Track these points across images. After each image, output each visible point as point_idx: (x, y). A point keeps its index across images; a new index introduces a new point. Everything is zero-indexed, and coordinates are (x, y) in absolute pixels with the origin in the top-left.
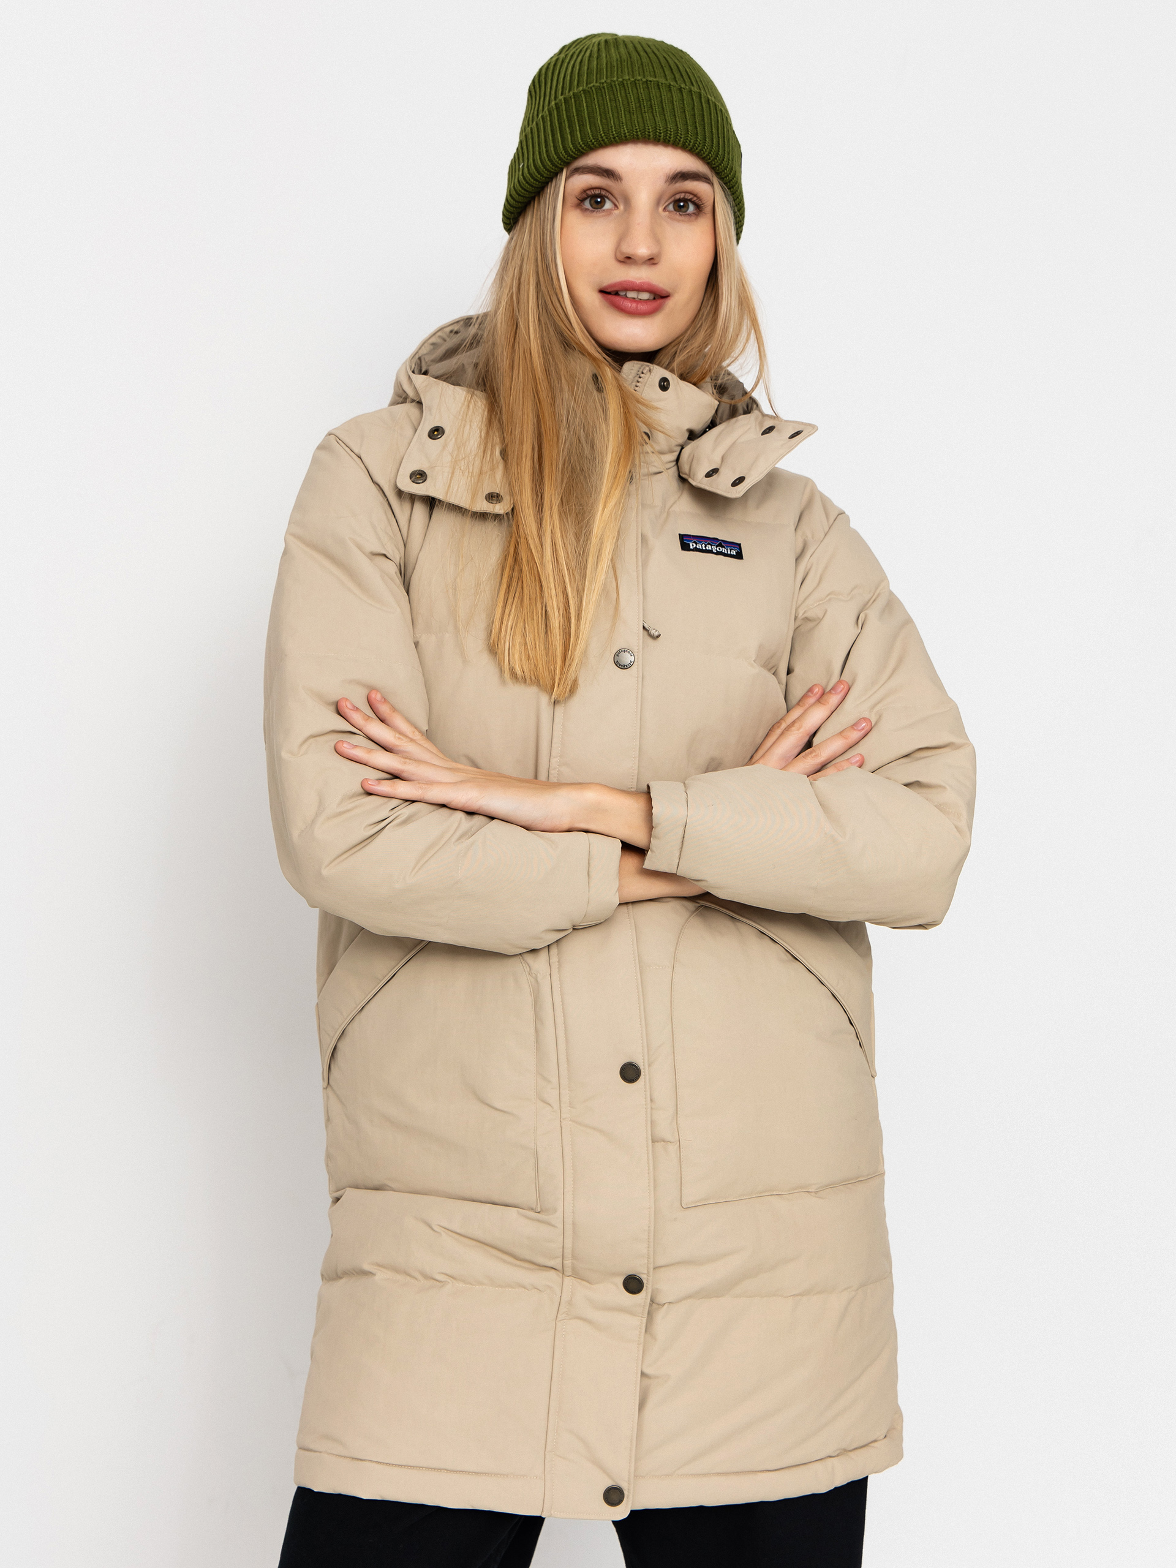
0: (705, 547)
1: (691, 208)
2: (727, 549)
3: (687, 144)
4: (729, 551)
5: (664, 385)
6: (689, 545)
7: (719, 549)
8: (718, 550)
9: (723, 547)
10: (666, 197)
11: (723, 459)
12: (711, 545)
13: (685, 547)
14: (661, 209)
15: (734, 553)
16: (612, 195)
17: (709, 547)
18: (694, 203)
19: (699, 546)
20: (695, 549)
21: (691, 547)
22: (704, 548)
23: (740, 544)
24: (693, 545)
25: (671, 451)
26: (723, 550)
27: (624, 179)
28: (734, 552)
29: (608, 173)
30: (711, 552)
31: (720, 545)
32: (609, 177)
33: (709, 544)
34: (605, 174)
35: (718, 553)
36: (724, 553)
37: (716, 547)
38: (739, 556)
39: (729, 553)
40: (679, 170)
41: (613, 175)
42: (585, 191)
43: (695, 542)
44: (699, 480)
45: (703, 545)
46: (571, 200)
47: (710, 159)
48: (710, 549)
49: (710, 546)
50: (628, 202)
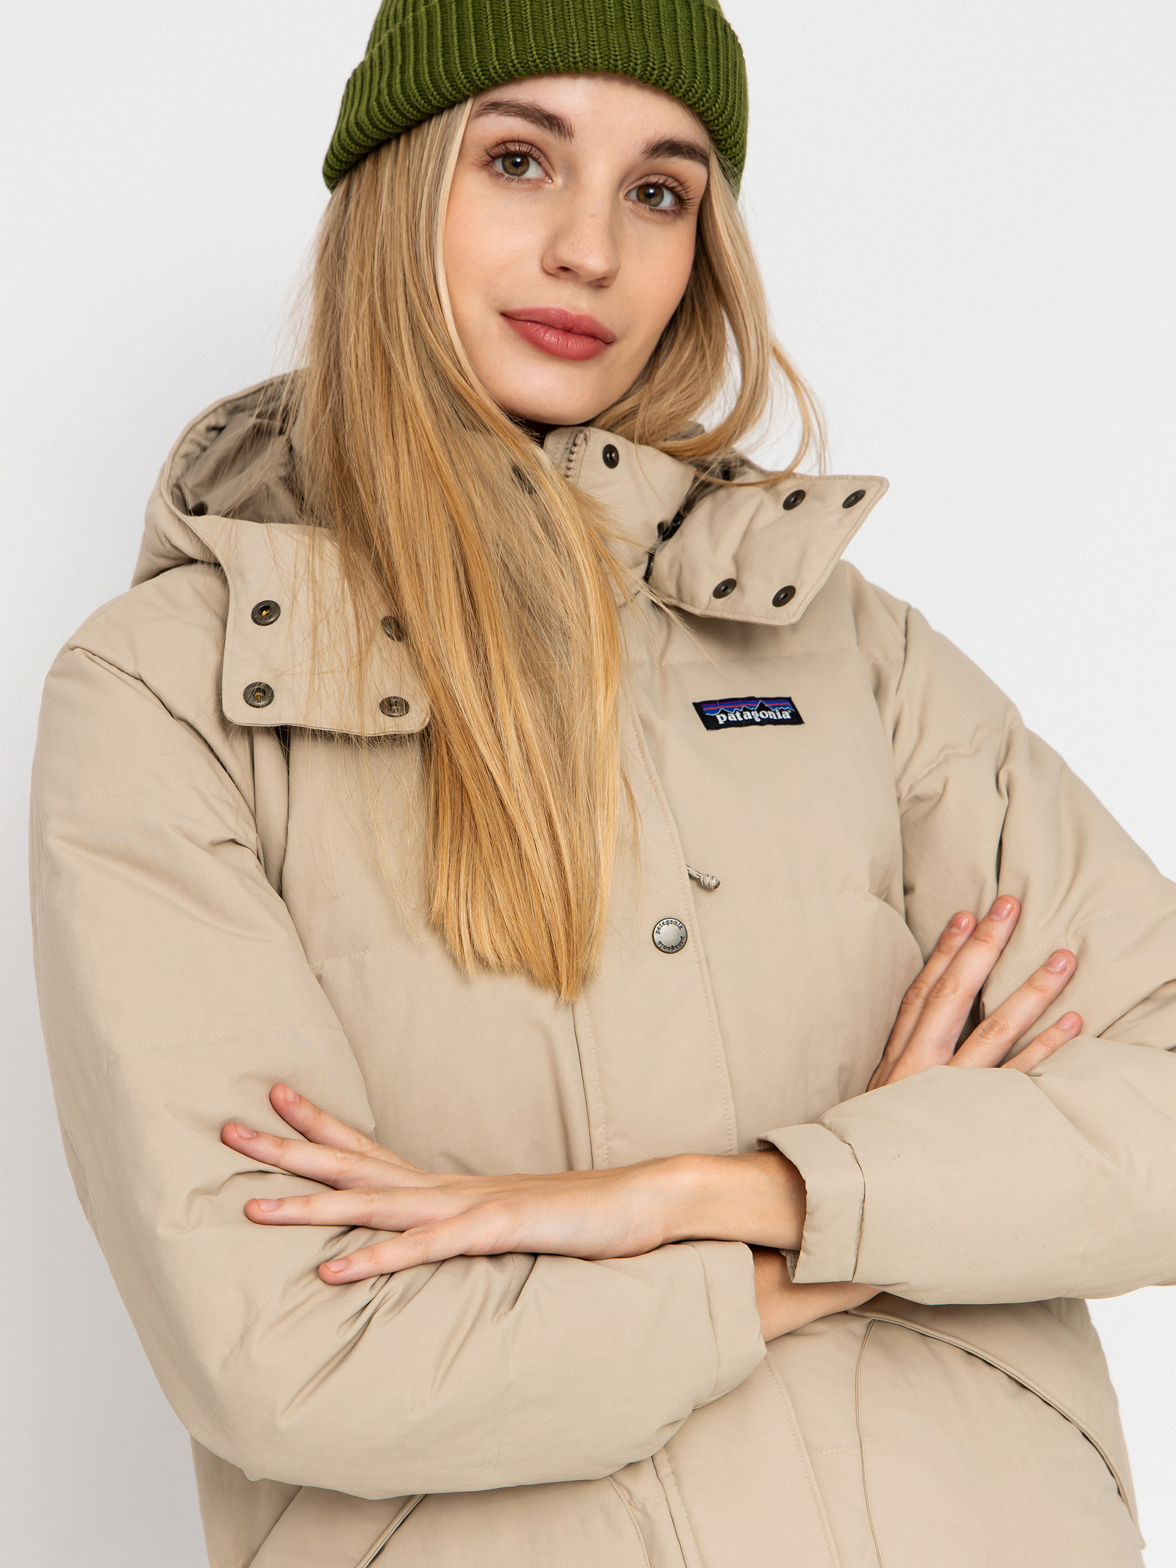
0: (742, 716)
1: (668, 200)
2: (775, 712)
4: (778, 714)
5: (611, 456)
6: (715, 718)
7: (764, 714)
8: (763, 717)
9: (768, 709)
10: (633, 177)
12: (750, 711)
13: (711, 724)
14: (622, 195)
15: (787, 715)
17: (748, 716)
18: (671, 190)
19: (732, 717)
20: (729, 724)
21: (721, 722)
22: (740, 719)
23: (791, 698)
24: (722, 718)
26: (770, 715)
27: (576, 135)
28: (786, 713)
29: (552, 122)
30: (752, 722)
31: (762, 708)
32: (551, 129)
33: (745, 710)
34: (546, 122)
35: (764, 722)
36: (773, 719)
37: (758, 712)
38: (796, 719)
39: (779, 718)
41: (559, 127)
43: (723, 712)
44: (704, 603)
45: (738, 714)
48: (751, 718)
49: (748, 713)
50: (572, 171)
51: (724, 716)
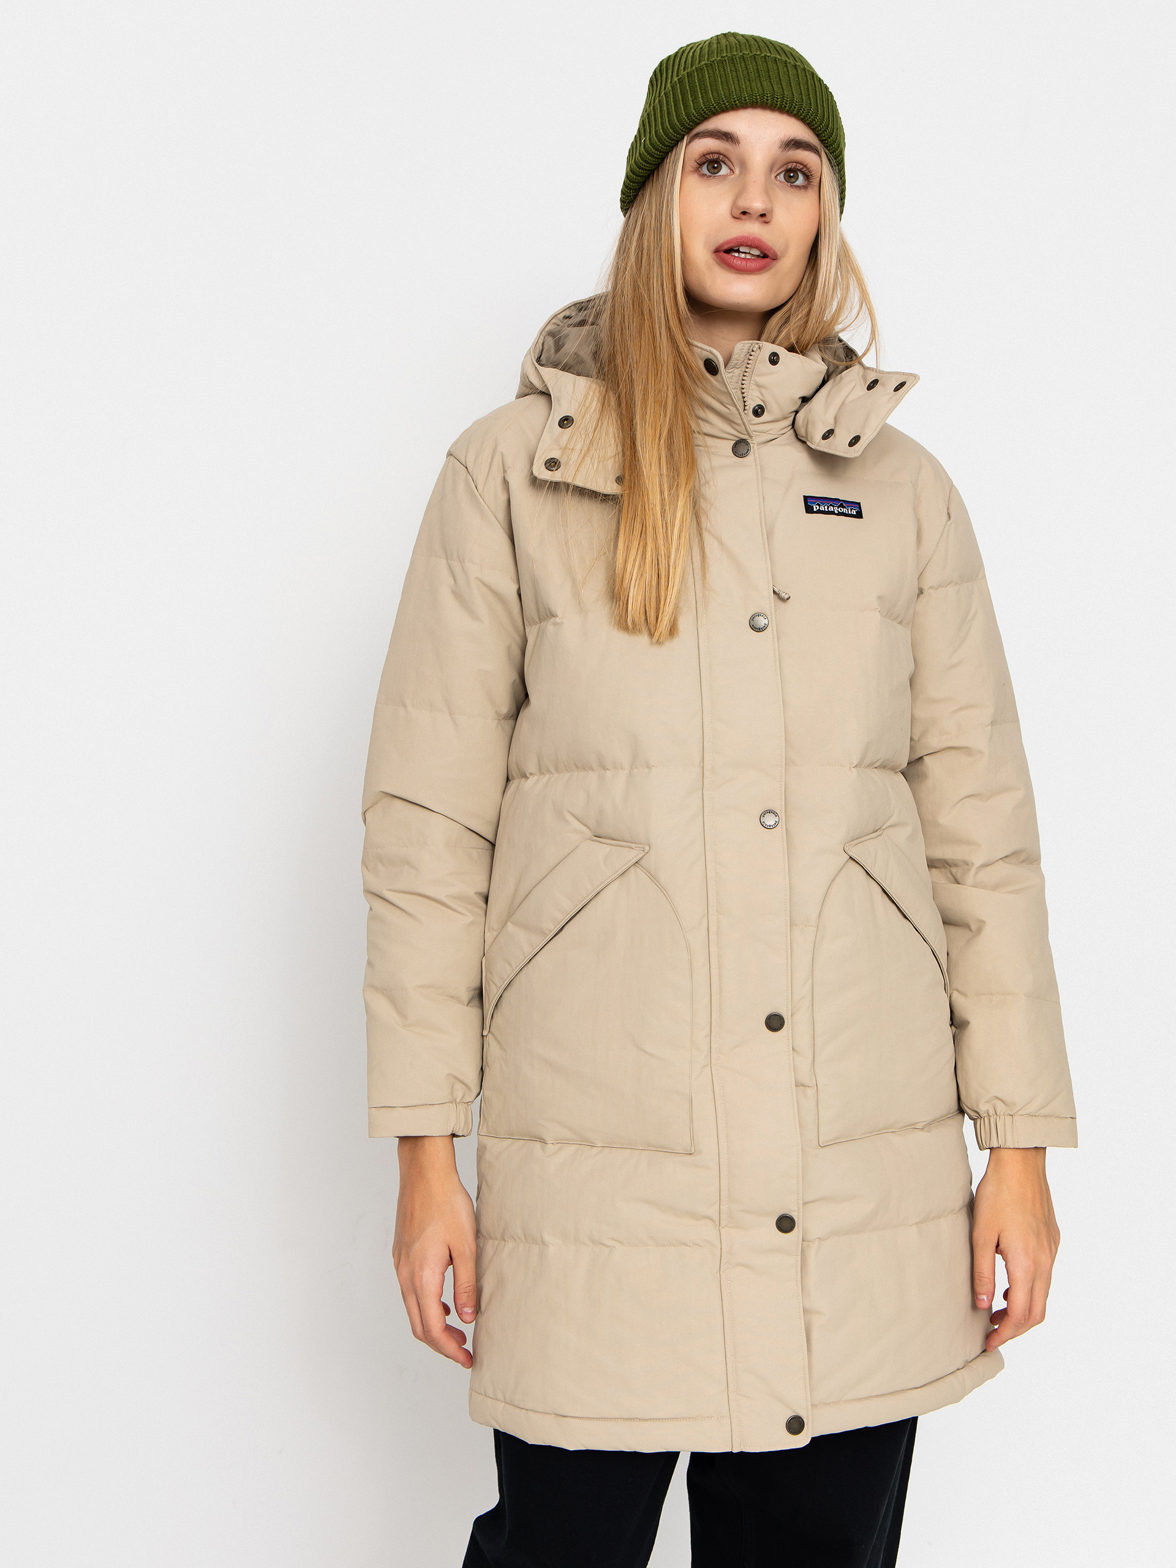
0: (828, 508)
1: (801, 180)
2: (848, 510)
3: (801, 111)
4: (850, 511)
5: (774, 359)
6: (813, 506)
7: (841, 510)
8: (839, 510)
9: (844, 507)
10: (778, 166)
11: (836, 419)
12: (833, 507)
13: (809, 510)
14: (773, 176)
16: (730, 161)
17: (831, 509)
18: (804, 174)
19: (822, 508)
20: (819, 512)
21: (815, 510)
22: (826, 510)
23: (859, 504)
24: (816, 508)
25: (785, 418)
26: (844, 510)
27: (742, 143)
28: (855, 511)
29: (727, 136)
30: (833, 513)
31: (841, 506)
32: (727, 141)
33: (831, 505)
34: (724, 137)
35: (840, 514)
36: (846, 513)
37: (838, 508)
38: (859, 515)
39: (850, 513)
40: (792, 137)
41: (731, 139)
42: (704, 155)
43: (818, 504)
44: (816, 441)
45: (826, 507)
46: (691, 164)
47: (820, 130)
48: (832, 510)
49: (832, 508)
50: (744, 165)
51: (818, 507)
